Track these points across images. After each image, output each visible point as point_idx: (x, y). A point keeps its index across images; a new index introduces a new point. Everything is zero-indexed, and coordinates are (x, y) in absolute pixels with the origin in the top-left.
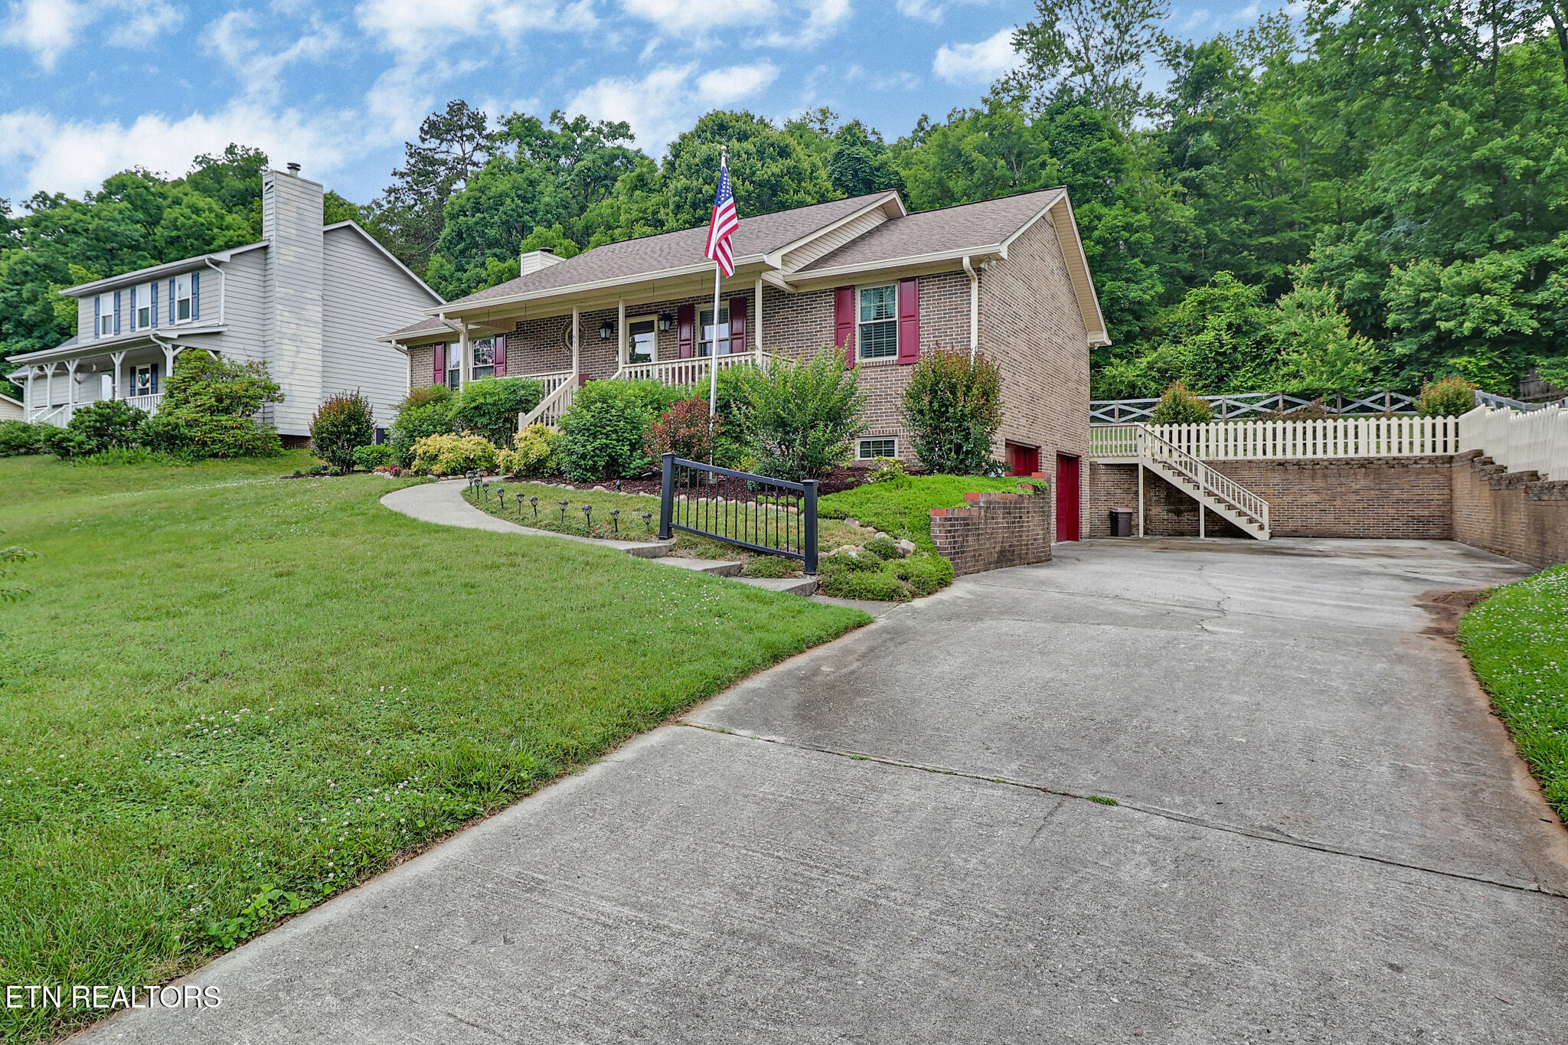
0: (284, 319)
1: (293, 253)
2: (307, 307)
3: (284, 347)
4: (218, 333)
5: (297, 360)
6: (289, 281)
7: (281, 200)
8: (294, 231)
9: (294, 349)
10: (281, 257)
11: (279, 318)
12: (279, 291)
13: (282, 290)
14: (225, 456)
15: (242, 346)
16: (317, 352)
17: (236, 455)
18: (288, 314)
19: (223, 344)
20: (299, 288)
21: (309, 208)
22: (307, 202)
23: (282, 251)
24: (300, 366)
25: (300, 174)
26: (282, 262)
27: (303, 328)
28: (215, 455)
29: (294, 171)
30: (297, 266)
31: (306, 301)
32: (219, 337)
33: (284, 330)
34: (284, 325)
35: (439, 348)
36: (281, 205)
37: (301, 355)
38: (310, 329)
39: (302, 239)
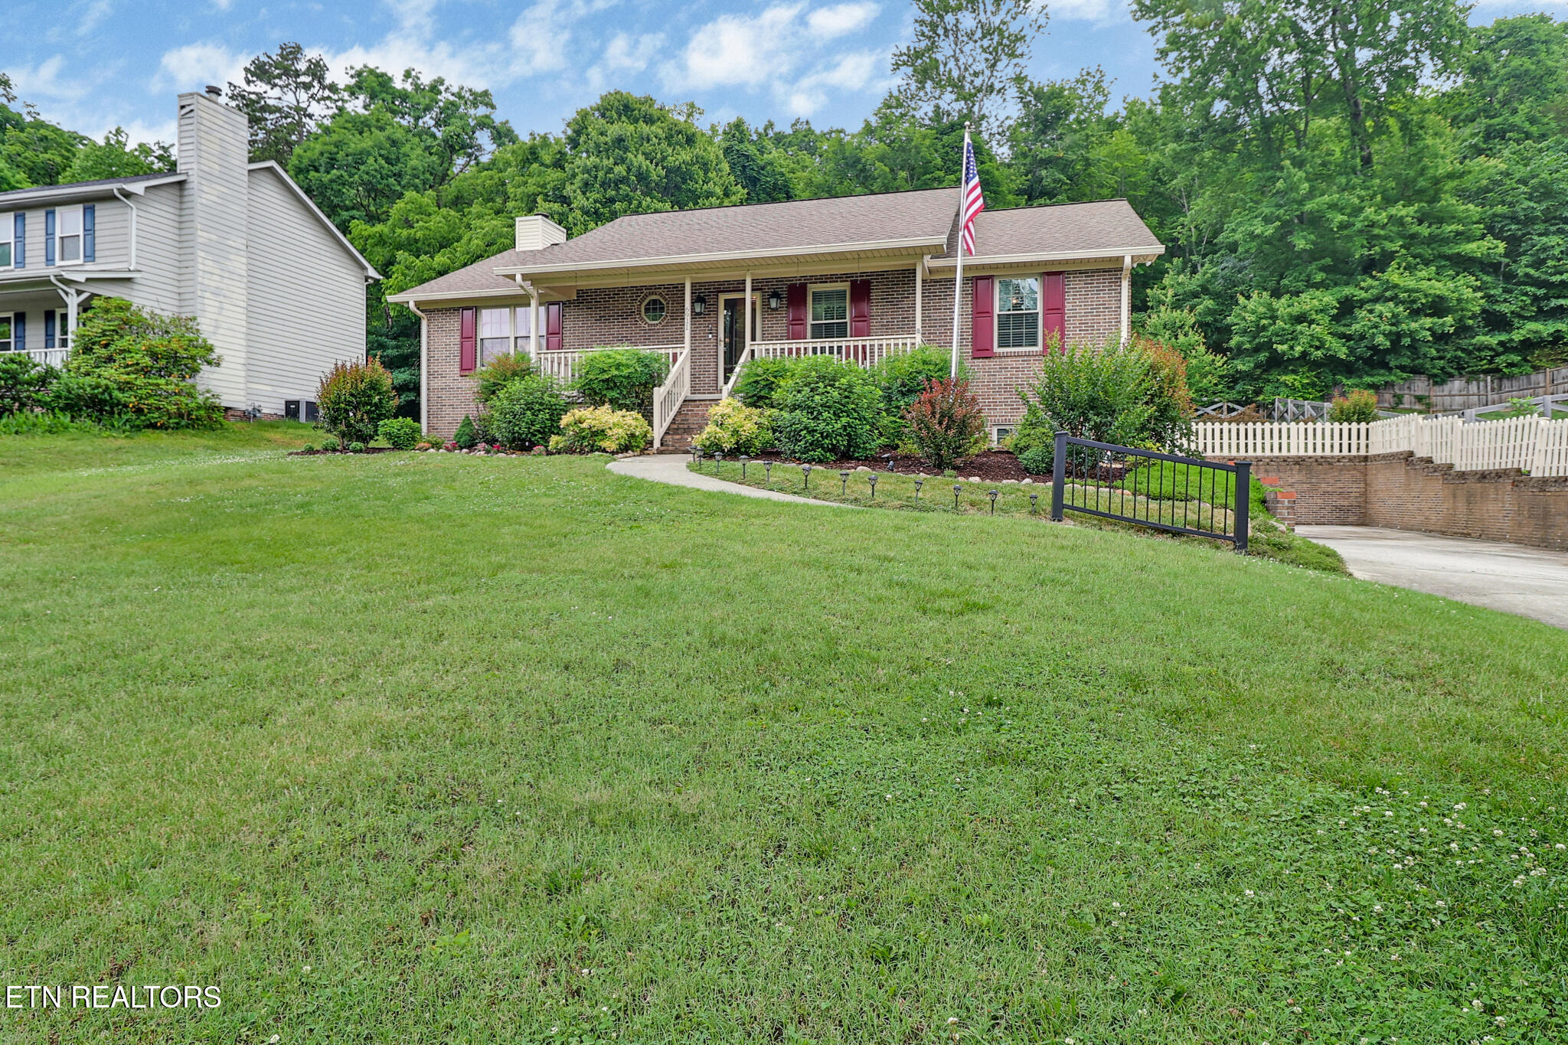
0: (206, 269)
1: (215, 193)
2: (232, 257)
3: (206, 301)
4: (129, 280)
5: (220, 318)
6: (211, 224)
7: (203, 128)
8: (217, 167)
9: (218, 304)
10: (204, 195)
11: (201, 267)
12: (202, 236)
13: (205, 234)
14: (164, 427)
15: (154, 297)
16: (241, 310)
17: (177, 427)
18: (210, 263)
19: (134, 293)
20: (220, 233)
21: (233, 142)
22: (231, 134)
23: (205, 188)
24: (225, 326)
25: (221, 100)
26: (204, 201)
27: (226, 281)
28: (153, 426)
29: (213, 96)
30: (219, 208)
31: (230, 250)
32: (129, 285)
33: (206, 282)
34: (207, 276)
35: (468, 314)
36: (203, 134)
37: (224, 312)
38: (235, 283)
39: (225, 177)
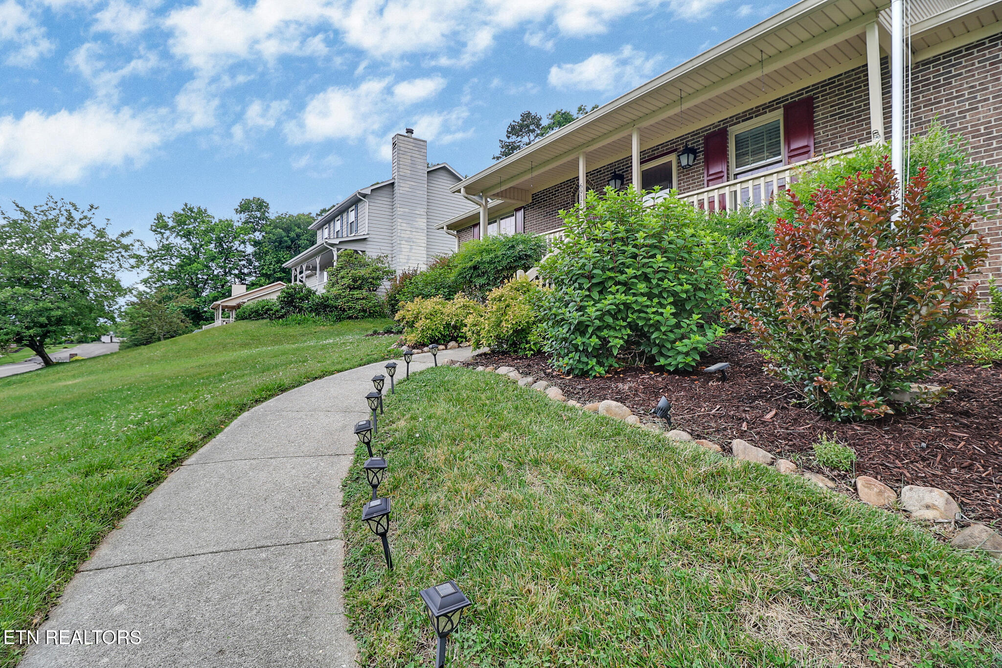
0: (402, 228)
1: (408, 186)
2: (417, 220)
3: (402, 246)
4: (365, 239)
5: (411, 254)
6: (404, 203)
7: (401, 152)
8: (409, 172)
9: (409, 247)
10: (401, 188)
11: (399, 227)
12: (400, 211)
13: (401, 209)
14: (357, 318)
15: (378, 247)
16: (423, 248)
17: (363, 317)
18: (405, 225)
19: (368, 246)
20: (410, 208)
21: (419, 156)
22: (417, 153)
23: (402, 185)
24: (413, 258)
25: (413, 136)
26: (401, 192)
27: (414, 233)
28: (350, 318)
29: (409, 134)
30: (412, 194)
31: (416, 216)
32: (365, 242)
33: (403, 235)
34: (403, 232)
36: (401, 156)
37: (413, 251)
38: (419, 234)
39: (414, 176)
